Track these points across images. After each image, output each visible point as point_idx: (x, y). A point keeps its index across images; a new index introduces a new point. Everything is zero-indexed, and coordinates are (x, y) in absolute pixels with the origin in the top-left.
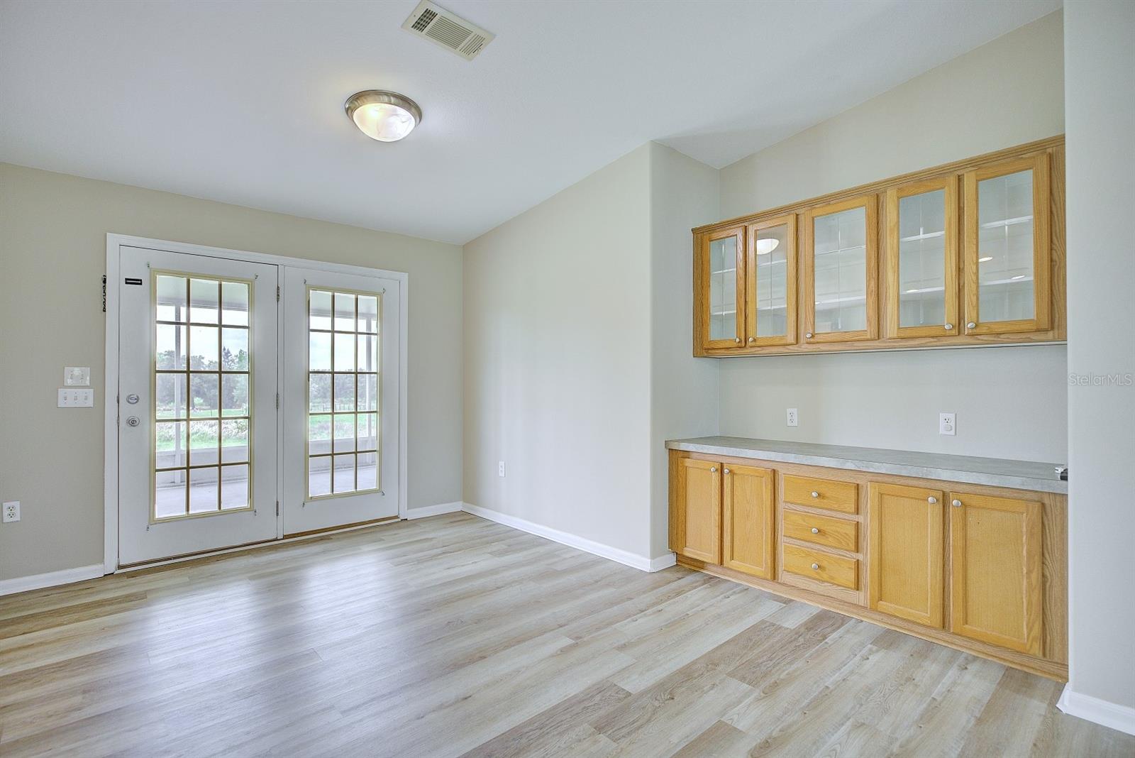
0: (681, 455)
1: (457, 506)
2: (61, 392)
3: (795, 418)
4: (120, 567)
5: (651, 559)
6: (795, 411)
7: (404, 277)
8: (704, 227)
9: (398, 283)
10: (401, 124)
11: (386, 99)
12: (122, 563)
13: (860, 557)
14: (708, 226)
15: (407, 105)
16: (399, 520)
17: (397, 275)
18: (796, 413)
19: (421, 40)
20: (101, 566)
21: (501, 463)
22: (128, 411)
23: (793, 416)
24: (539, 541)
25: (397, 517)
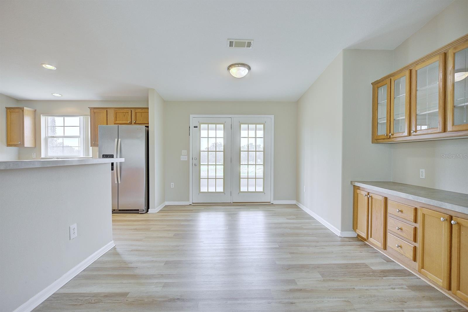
0: (357, 188)
1: (294, 202)
2: (181, 156)
3: (424, 174)
4: (193, 203)
5: (341, 231)
6: (424, 170)
7: (273, 116)
8: (375, 82)
9: (270, 119)
10: (243, 72)
11: (237, 65)
12: (193, 202)
13: (416, 244)
14: (377, 81)
15: (244, 66)
16: (270, 203)
17: (270, 116)
18: (424, 172)
19: (233, 49)
20: (189, 202)
21: (305, 187)
22: (195, 162)
23: (423, 173)
24: (311, 218)
25: (270, 202)
